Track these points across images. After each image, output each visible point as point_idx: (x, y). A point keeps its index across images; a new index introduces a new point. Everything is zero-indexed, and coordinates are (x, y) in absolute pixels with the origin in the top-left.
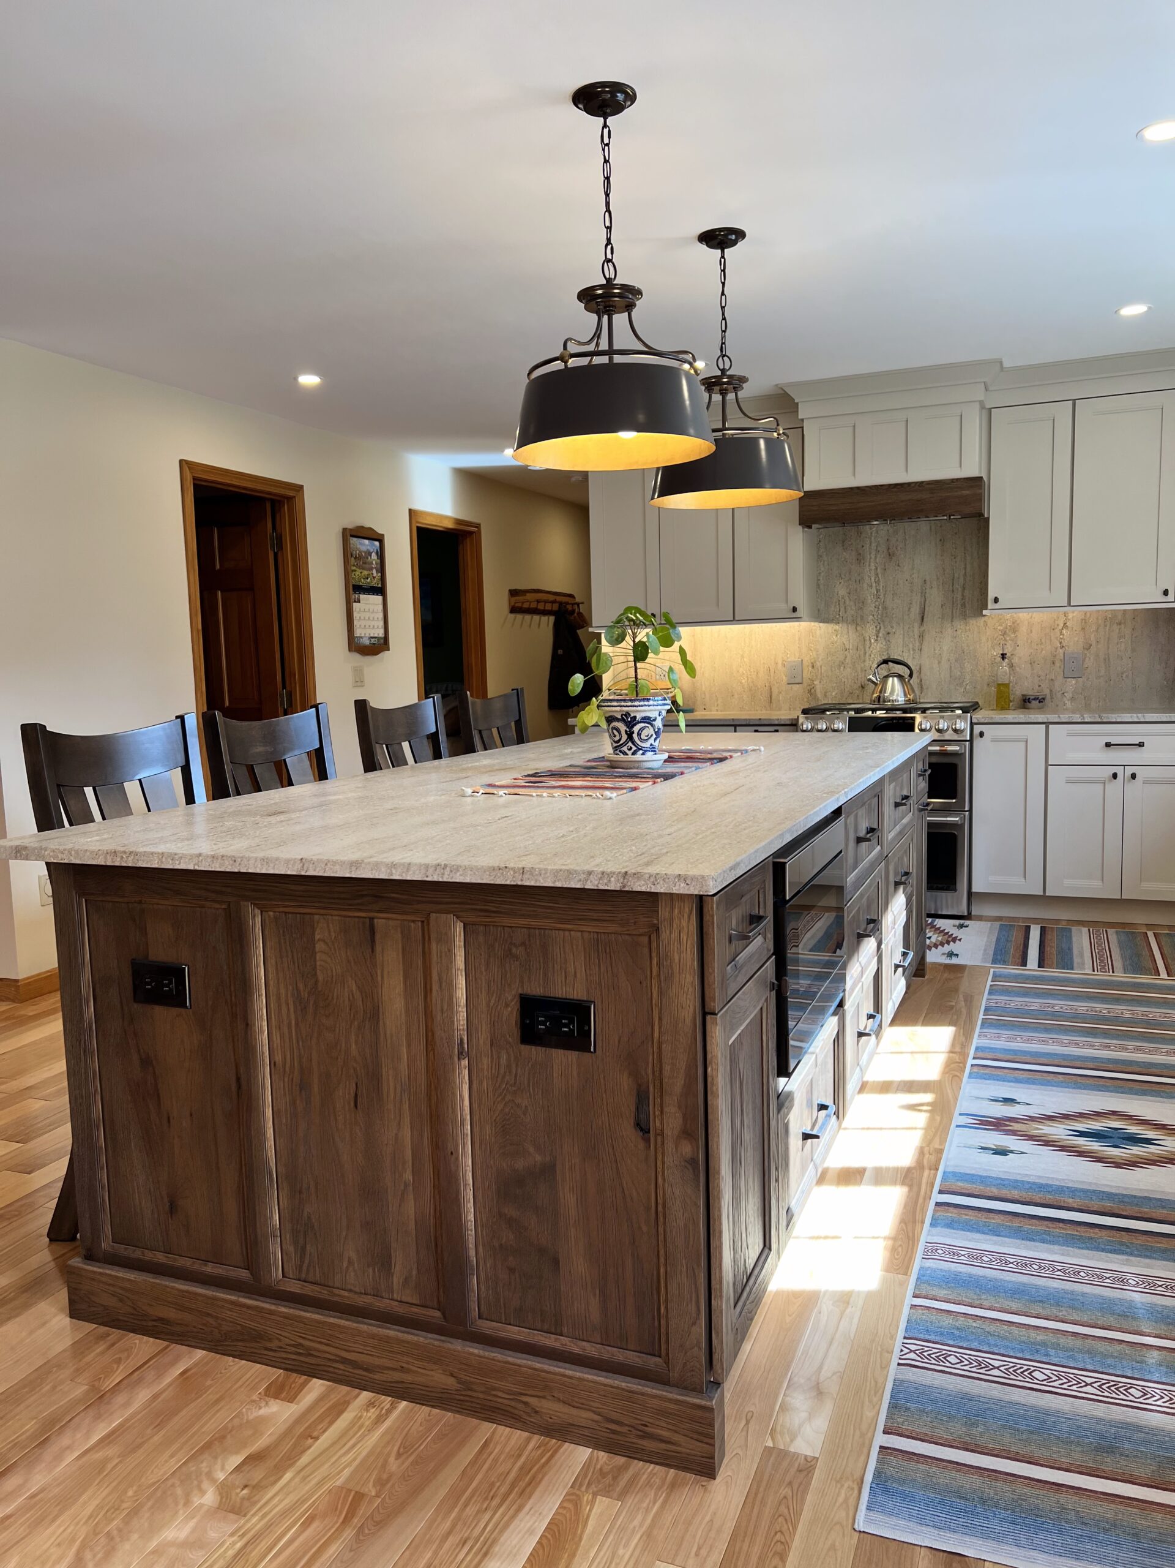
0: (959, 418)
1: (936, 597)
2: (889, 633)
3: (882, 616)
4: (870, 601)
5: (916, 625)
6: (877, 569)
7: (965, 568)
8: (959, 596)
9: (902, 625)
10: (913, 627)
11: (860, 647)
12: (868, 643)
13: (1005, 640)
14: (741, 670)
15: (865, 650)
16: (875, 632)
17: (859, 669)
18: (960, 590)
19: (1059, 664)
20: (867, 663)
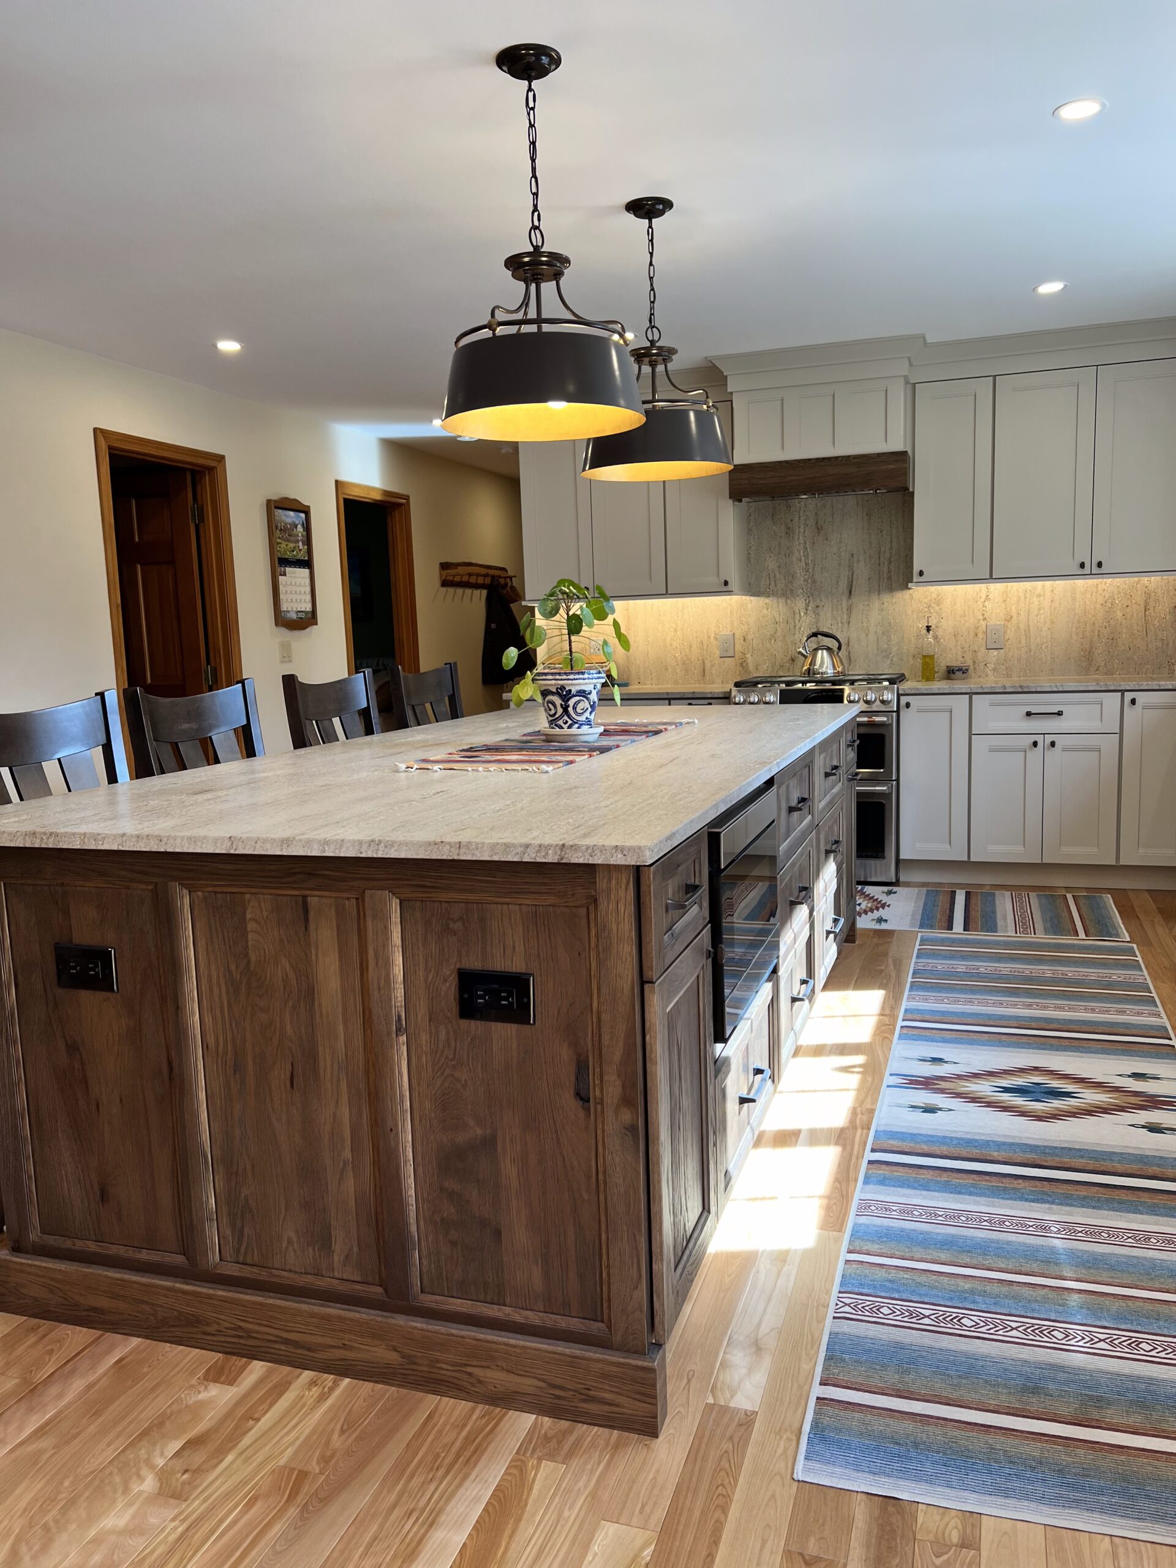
0: (884, 392)
1: (863, 570)
2: (817, 607)
3: (811, 589)
4: (799, 574)
5: (845, 598)
6: (806, 543)
7: (891, 542)
8: (886, 569)
9: (830, 598)
10: (841, 599)
11: (790, 620)
12: (797, 616)
13: (930, 613)
14: (674, 644)
15: (795, 623)
16: (804, 605)
17: (789, 643)
18: (886, 563)
19: (981, 636)
20: (797, 636)
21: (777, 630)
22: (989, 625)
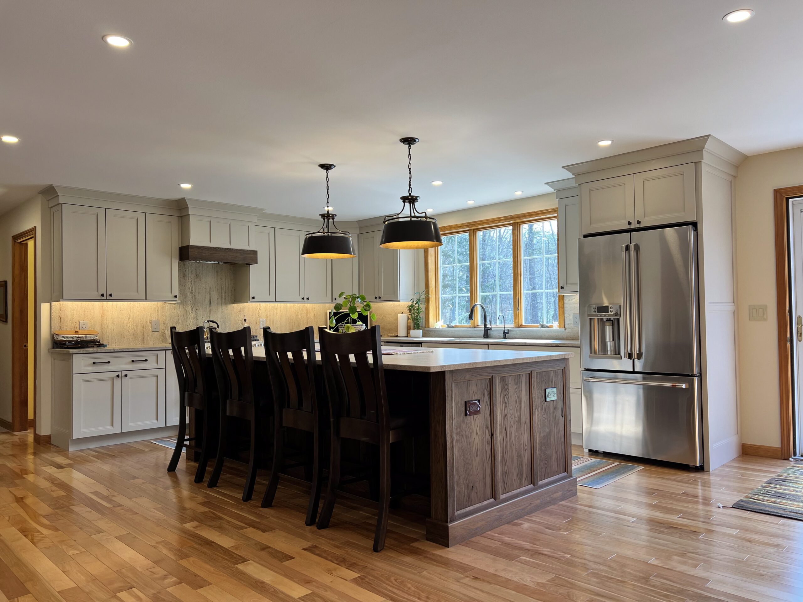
1: (215, 295)
2: (197, 309)
3: (194, 301)
4: (189, 295)
5: (208, 306)
6: (191, 281)
7: (226, 284)
8: (224, 295)
9: (202, 306)
10: (206, 307)
11: (185, 315)
12: (188, 313)
13: (240, 314)
16: (191, 308)
17: (185, 325)
18: (224, 293)
19: (258, 323)
20: (188, 322)
21: (179, 319)
22: (261, 319)
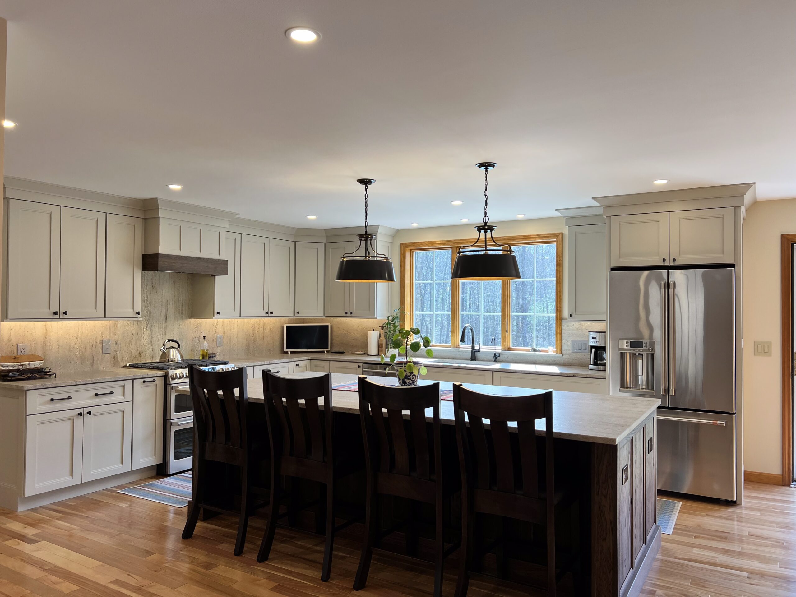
1: (171, 309)
2: (152, 326)
4: (144, 309)
5: (164, 322)
6: (147, 293)
8: (181, 309)
9: (157, 322)
10: (162, 323)
12: (143, 331)
13: (197, 330)
14: (76, 346)
15: (141, 334)
16: (146, 325)
17: (138, 345)
18: (181, 306)
19: (215, 340)
20: (143, 342)
21: (132, 338)
22: (218, 336)
